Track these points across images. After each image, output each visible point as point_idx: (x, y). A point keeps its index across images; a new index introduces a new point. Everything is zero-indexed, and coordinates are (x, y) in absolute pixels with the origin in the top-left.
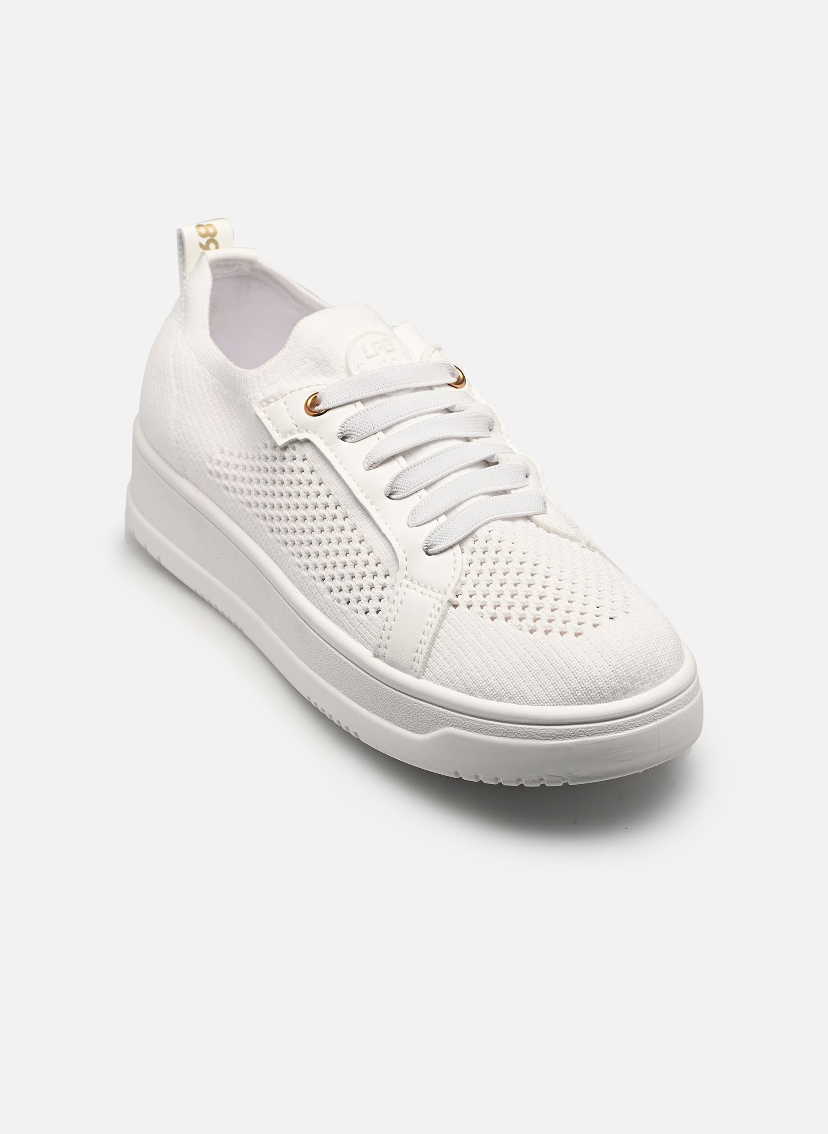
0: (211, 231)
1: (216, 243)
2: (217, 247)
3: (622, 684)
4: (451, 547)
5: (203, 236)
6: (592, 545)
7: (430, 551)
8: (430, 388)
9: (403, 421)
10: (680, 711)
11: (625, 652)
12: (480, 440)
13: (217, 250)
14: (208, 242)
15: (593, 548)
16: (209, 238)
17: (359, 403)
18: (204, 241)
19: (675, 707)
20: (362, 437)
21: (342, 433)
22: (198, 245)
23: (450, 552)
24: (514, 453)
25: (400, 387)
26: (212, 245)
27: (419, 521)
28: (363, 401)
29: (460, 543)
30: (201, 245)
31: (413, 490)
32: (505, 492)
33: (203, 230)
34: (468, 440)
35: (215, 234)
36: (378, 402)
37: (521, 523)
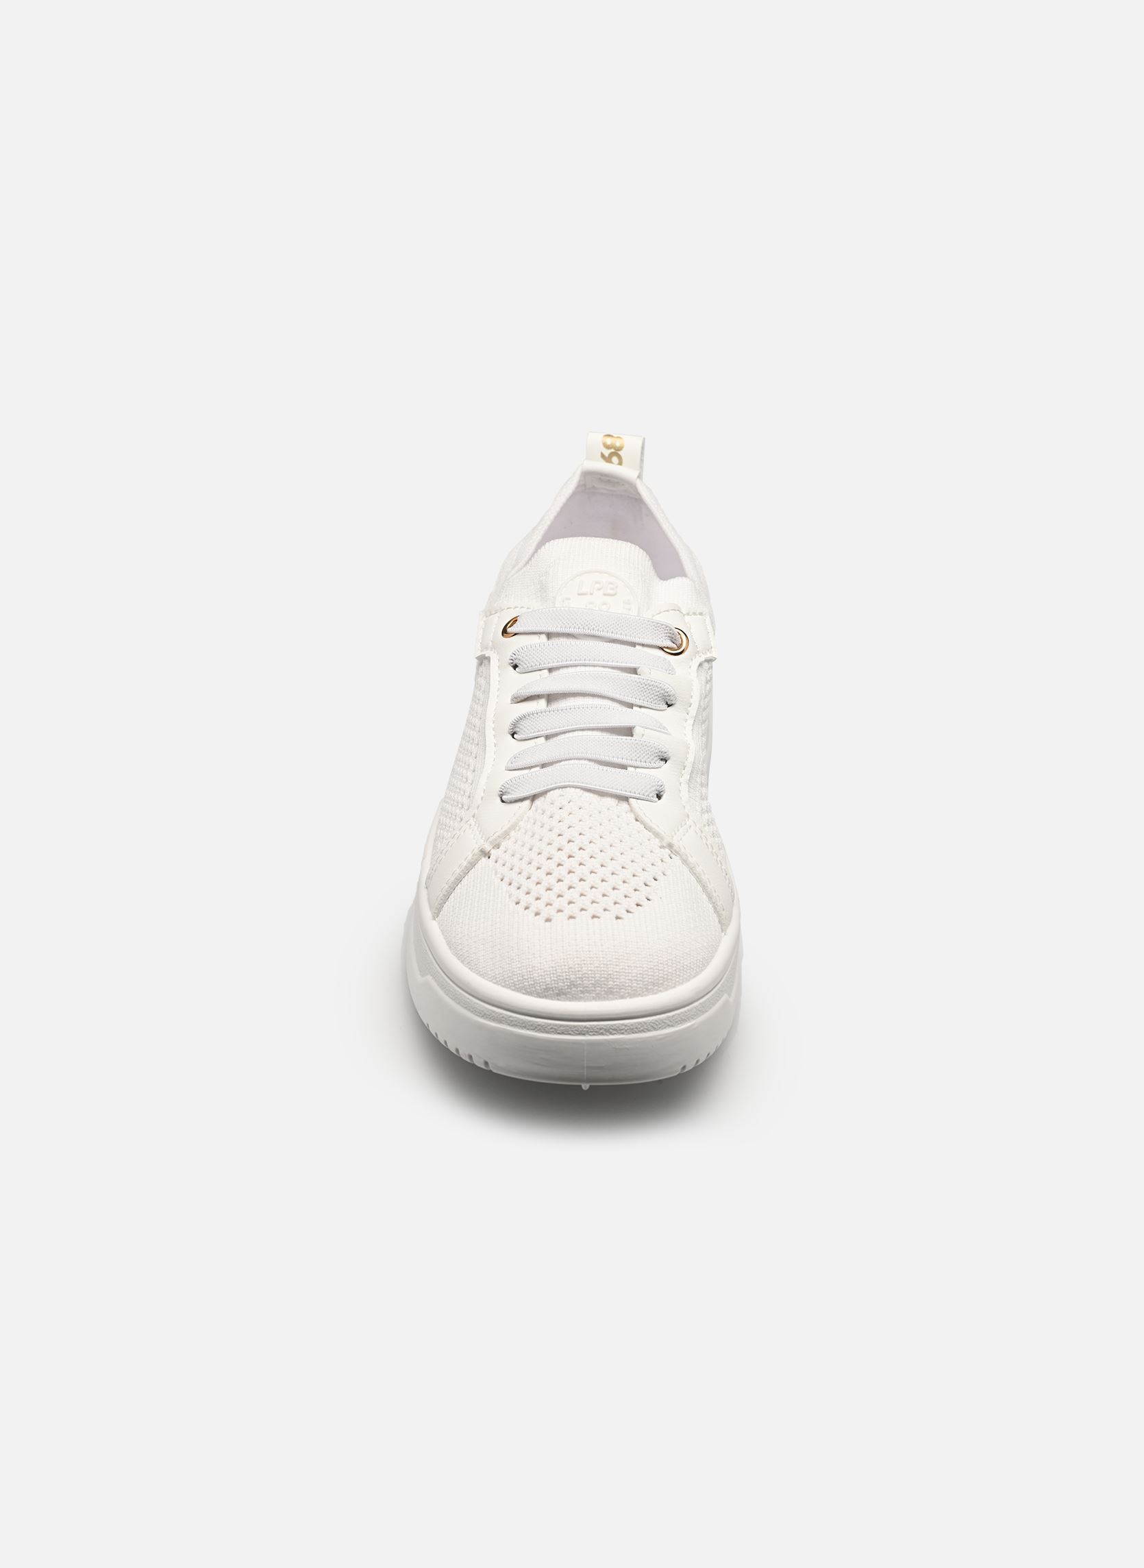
0: (618, 444)
1: (619, 457)
2: (620, 463)
3: (558, 984)
4: (522, 800)
5: (608, 447)
6: (675, 848)
7: (504, 797)
8: (633, 644)
9: (571, 666)
10: (622, 1036)
11: (614, 960)
12: (643, 710)
13: (619, 466)
14: (612, 455)
15: (676, 851)
16: (613, 450)
17: (544, 637)
18: (607, 453)
19: (614, 1030)
20: (527, 670)
21: (512, 660)
22: (600, 455)
23: (519, 804)
24: (670, 734)
25: (587, 632)
26: (615, 459)
27: (516, 765)
28: (549, 635)
29: (533, 798)
30: (603, 456)
31: (531, 735)
32: (624, 767)
33: (609, 441)
34: (631, 706)
35: (620, 449)
36: (563, 641)
37: (611, 802)
